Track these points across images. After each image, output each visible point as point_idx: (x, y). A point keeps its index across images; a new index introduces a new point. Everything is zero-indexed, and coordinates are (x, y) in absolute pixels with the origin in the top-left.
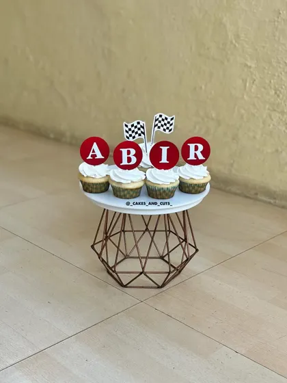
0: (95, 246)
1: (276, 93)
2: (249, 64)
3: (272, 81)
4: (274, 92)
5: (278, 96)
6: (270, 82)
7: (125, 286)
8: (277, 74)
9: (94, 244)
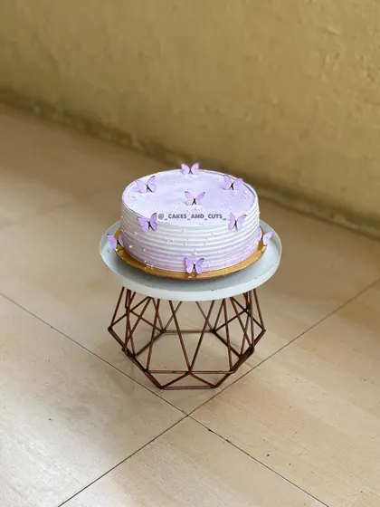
0: (113, 328)
1: (369, 75)
2: (331, 28)
3: (365, 58)
4: (365, 73)
5: (373, 79)
6: (362, 58)
7: (162, 388)
8: (372, 48)
9: (113, 324)
